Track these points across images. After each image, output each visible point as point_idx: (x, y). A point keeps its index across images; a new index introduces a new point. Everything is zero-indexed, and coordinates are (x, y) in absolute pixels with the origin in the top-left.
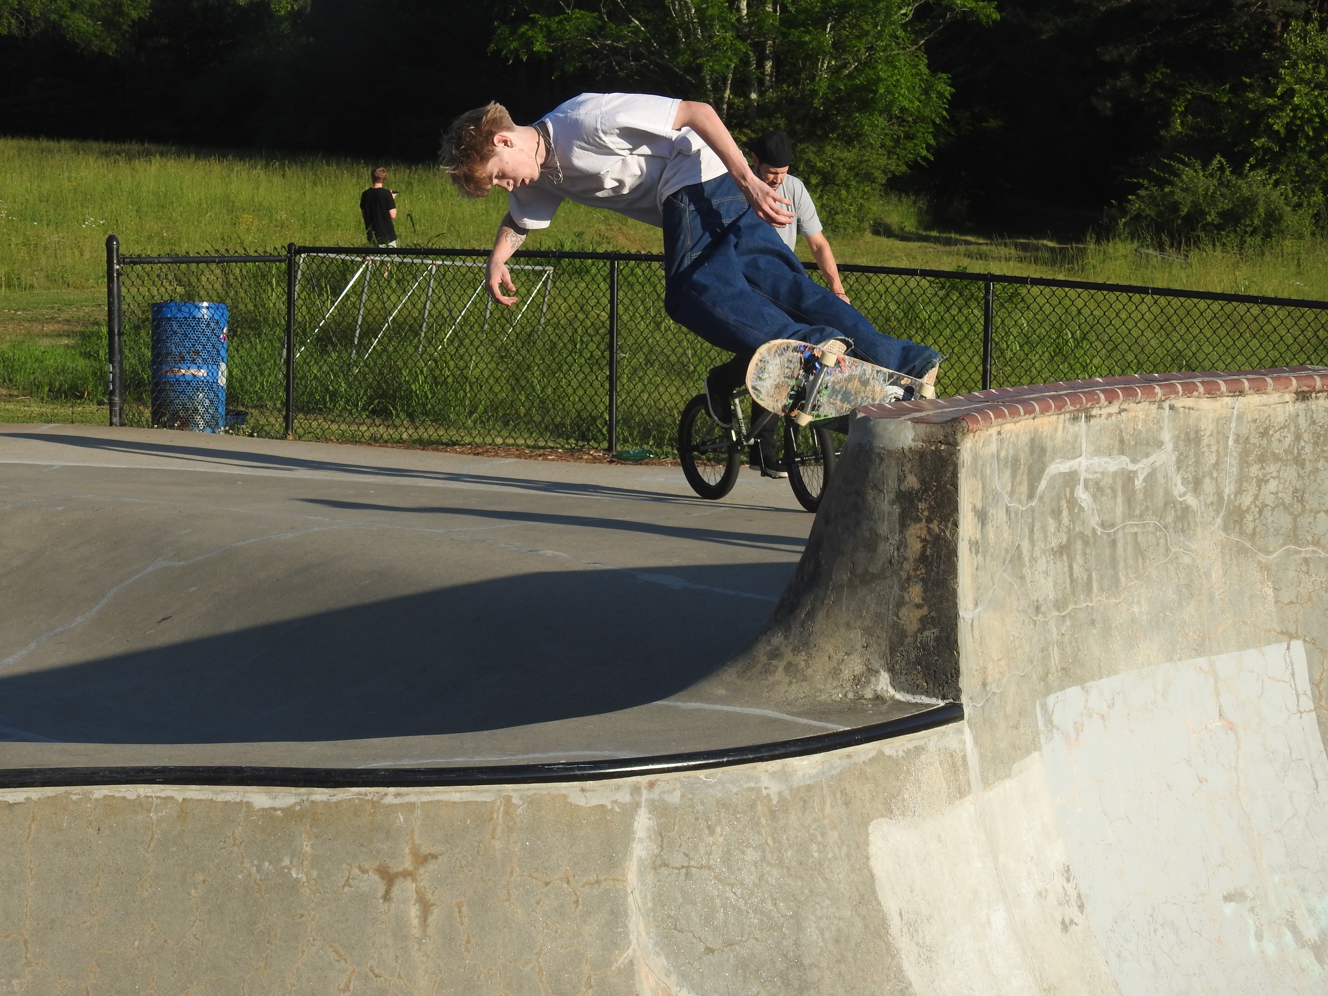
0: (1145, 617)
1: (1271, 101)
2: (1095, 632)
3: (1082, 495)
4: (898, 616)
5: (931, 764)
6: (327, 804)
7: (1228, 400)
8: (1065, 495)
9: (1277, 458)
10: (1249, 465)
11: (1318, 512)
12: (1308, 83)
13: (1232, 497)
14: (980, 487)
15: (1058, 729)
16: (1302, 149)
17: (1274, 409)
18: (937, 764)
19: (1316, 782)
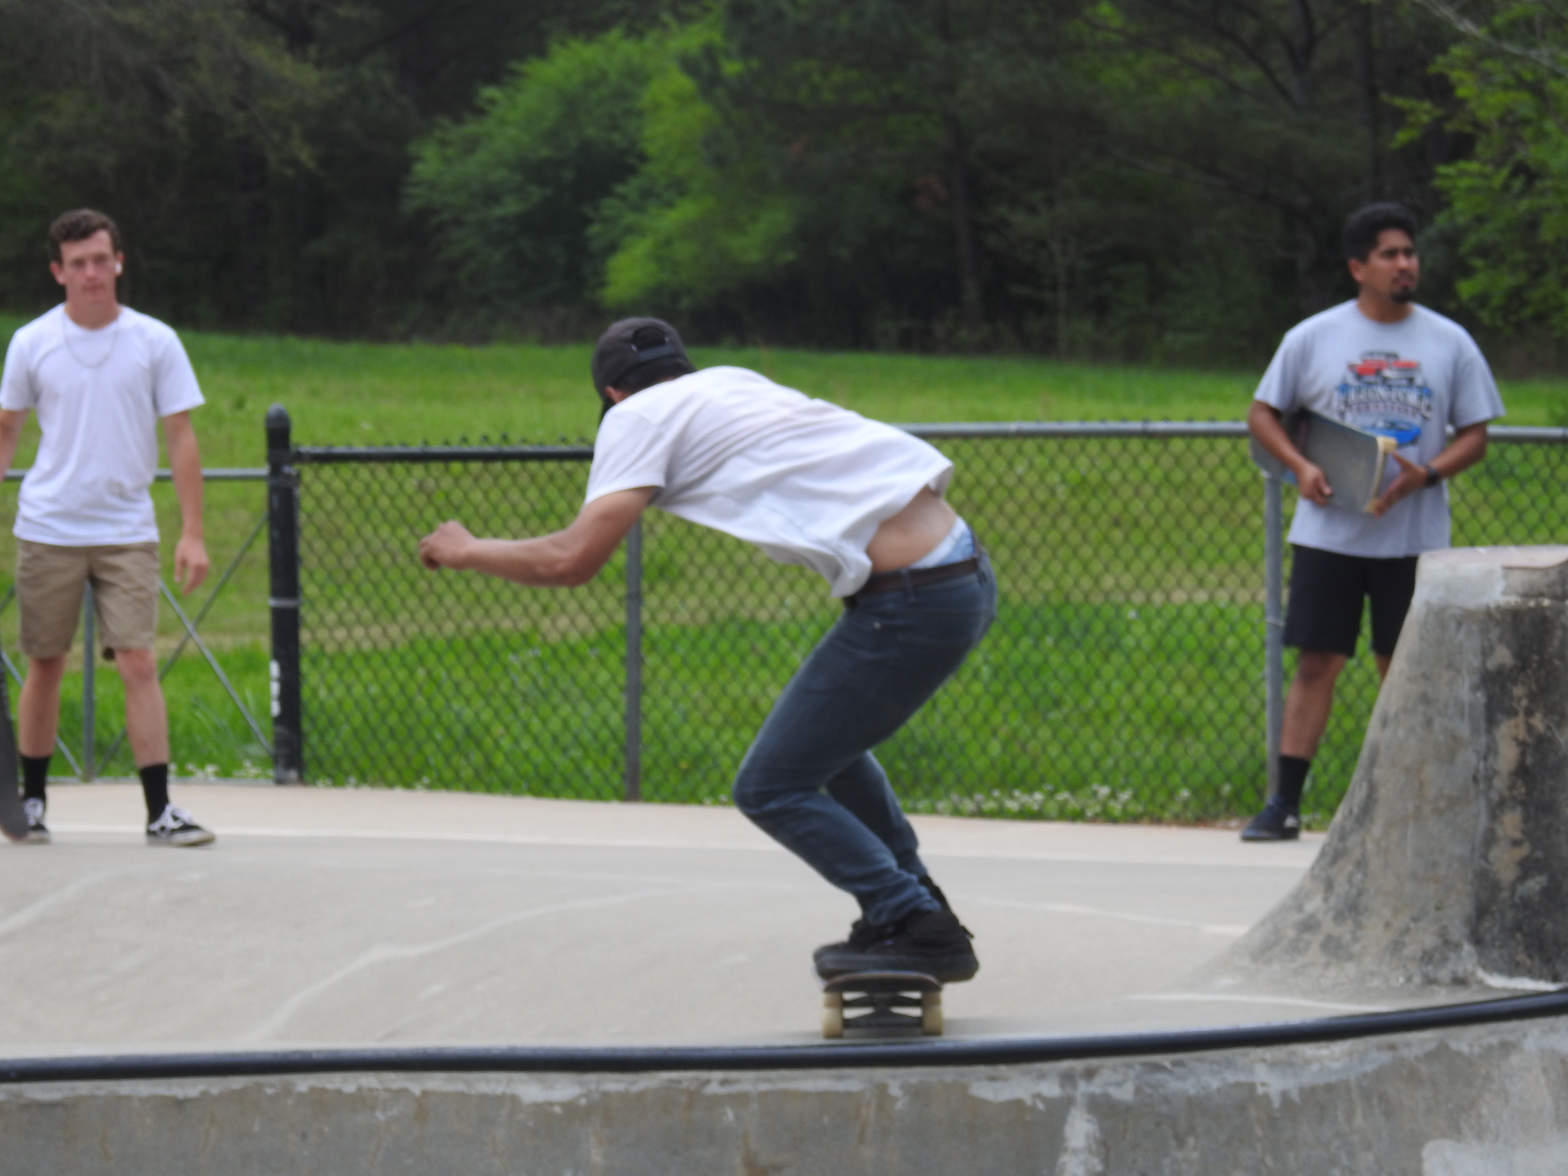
4: (1487, 860)
5: (1528, 1070)
6: (624, 1096)
18: (1537, 1071)
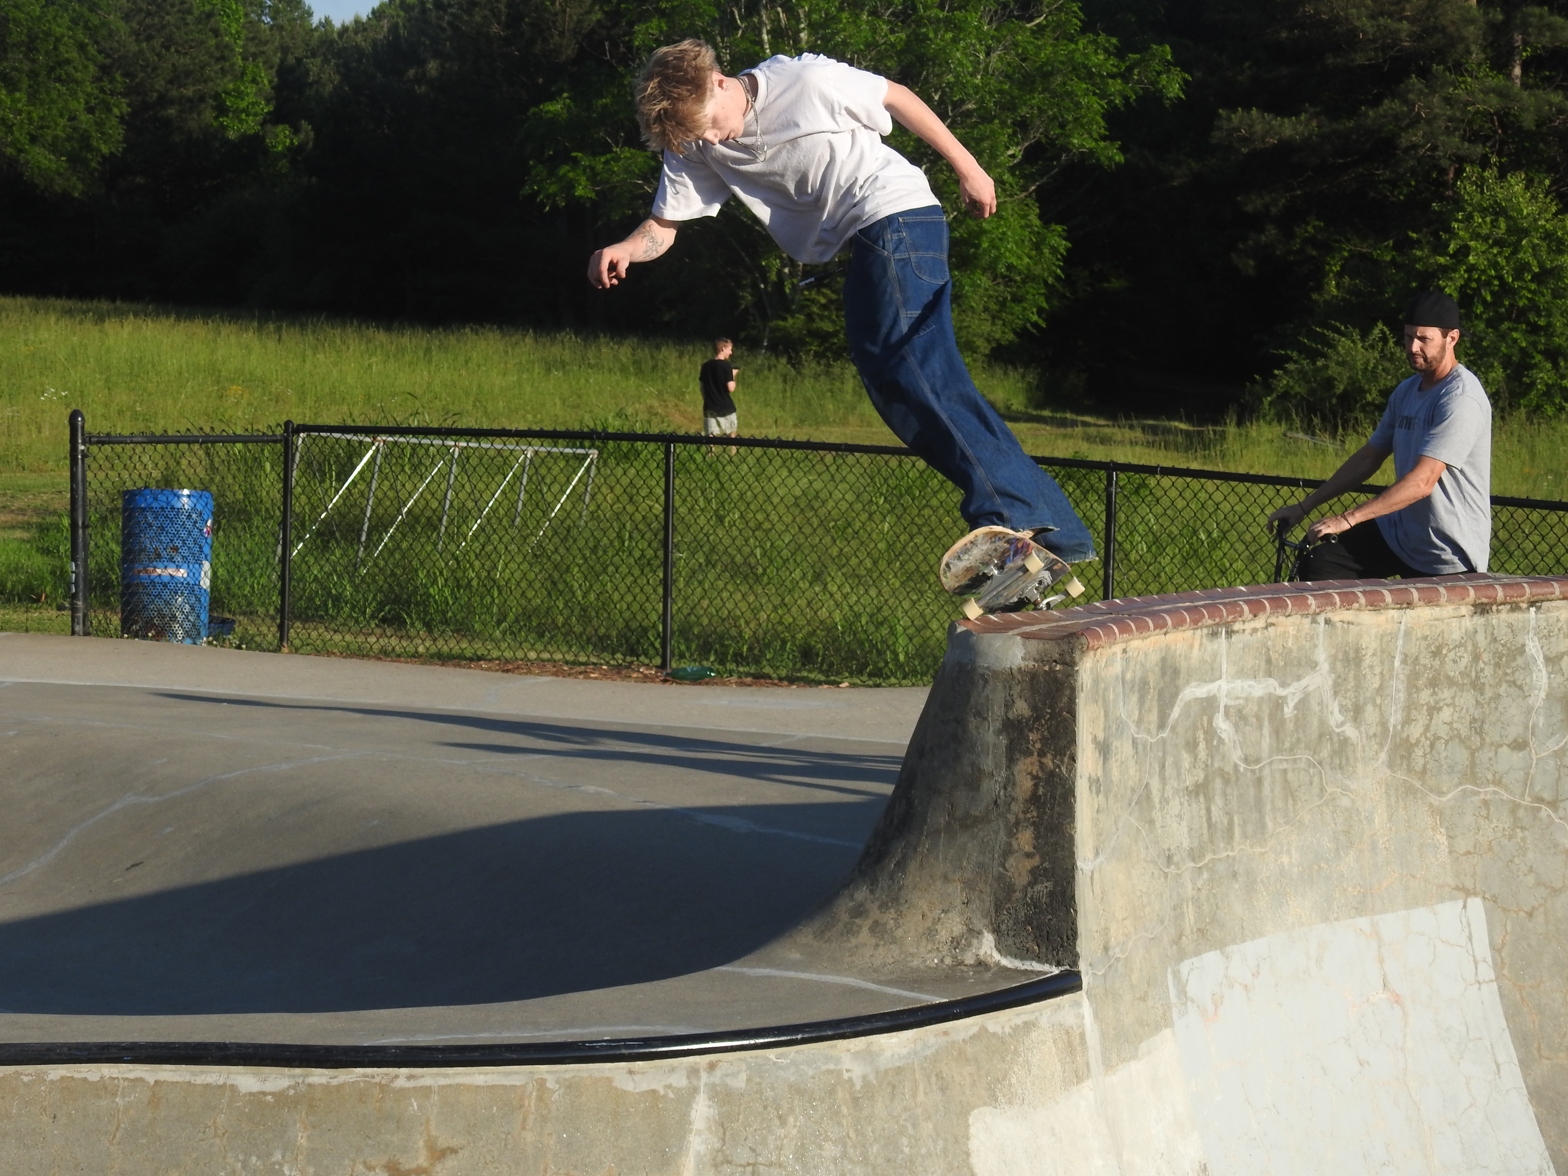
0: (1295, 870)
1: (1441, 260)
2: (1236, 886)
3: (1222, 725)
4: (1004, 867)
5: (1044, 1043)
6: (326, 1087)
7: (1393, 613)
8: (1202, 725)
9: (1451, 682)
10: (1418, 690)
11: (1501, 746)
12: (1485, 239)
13: (1399, 727)
14: (1102, 714)
15: (1193, 1001)
16: (1479, 317)
17: (1448, 624)
18: (1050, 1043)
19: (1498, 1066)
